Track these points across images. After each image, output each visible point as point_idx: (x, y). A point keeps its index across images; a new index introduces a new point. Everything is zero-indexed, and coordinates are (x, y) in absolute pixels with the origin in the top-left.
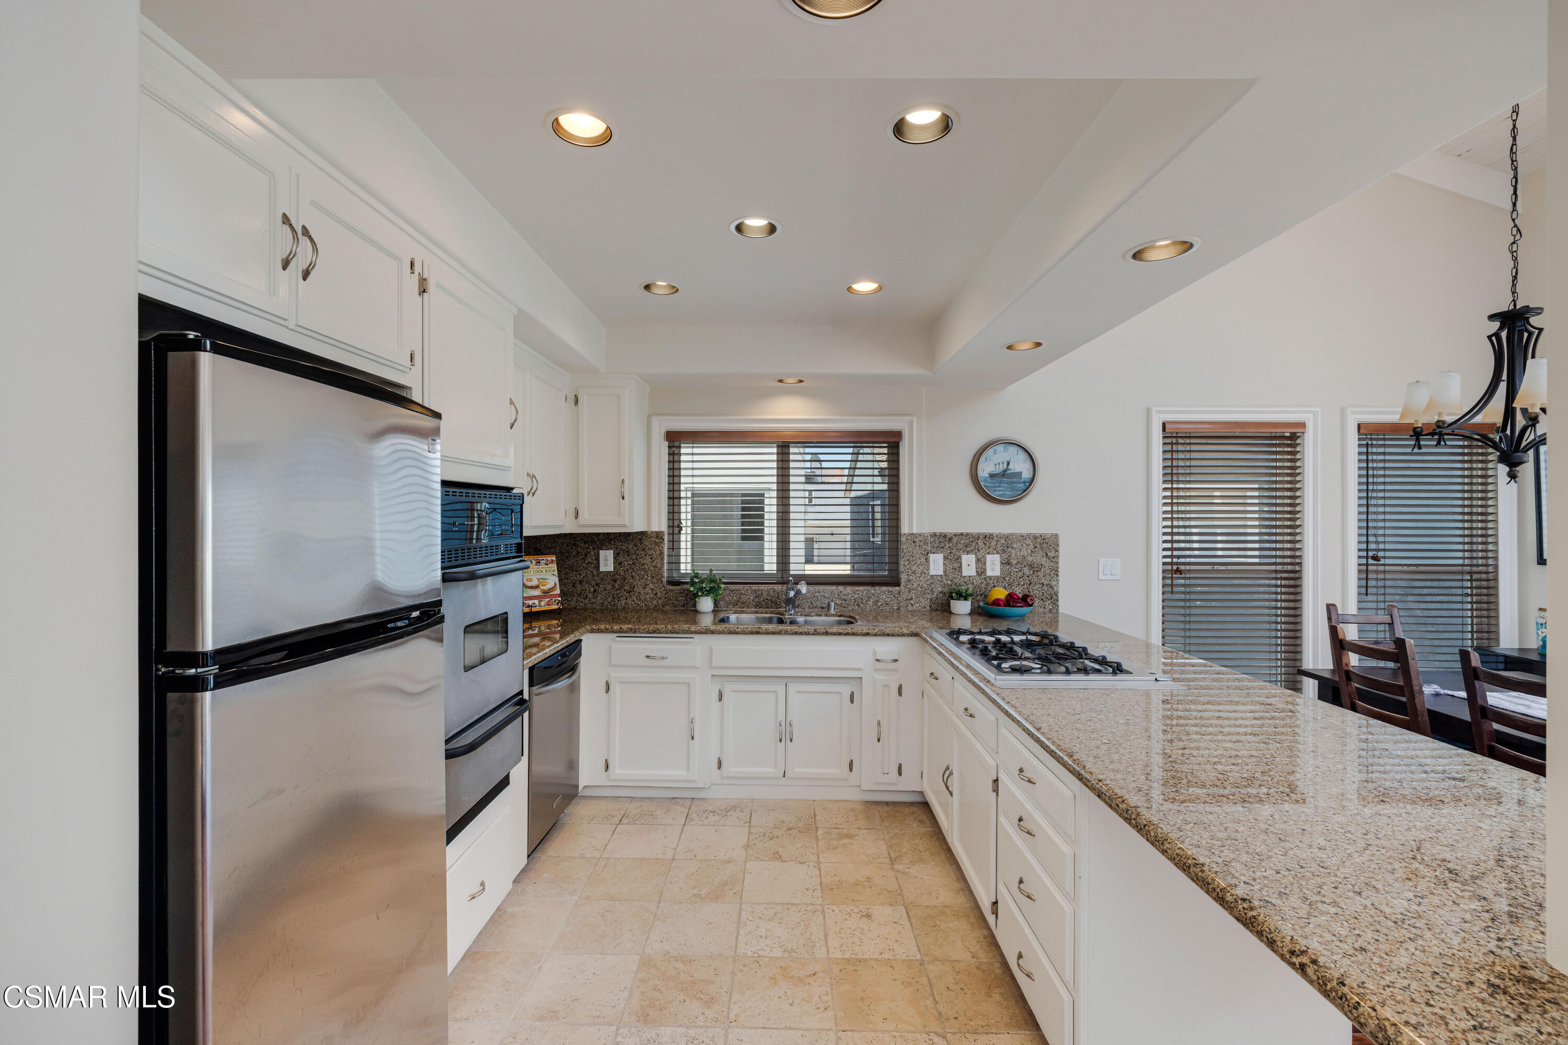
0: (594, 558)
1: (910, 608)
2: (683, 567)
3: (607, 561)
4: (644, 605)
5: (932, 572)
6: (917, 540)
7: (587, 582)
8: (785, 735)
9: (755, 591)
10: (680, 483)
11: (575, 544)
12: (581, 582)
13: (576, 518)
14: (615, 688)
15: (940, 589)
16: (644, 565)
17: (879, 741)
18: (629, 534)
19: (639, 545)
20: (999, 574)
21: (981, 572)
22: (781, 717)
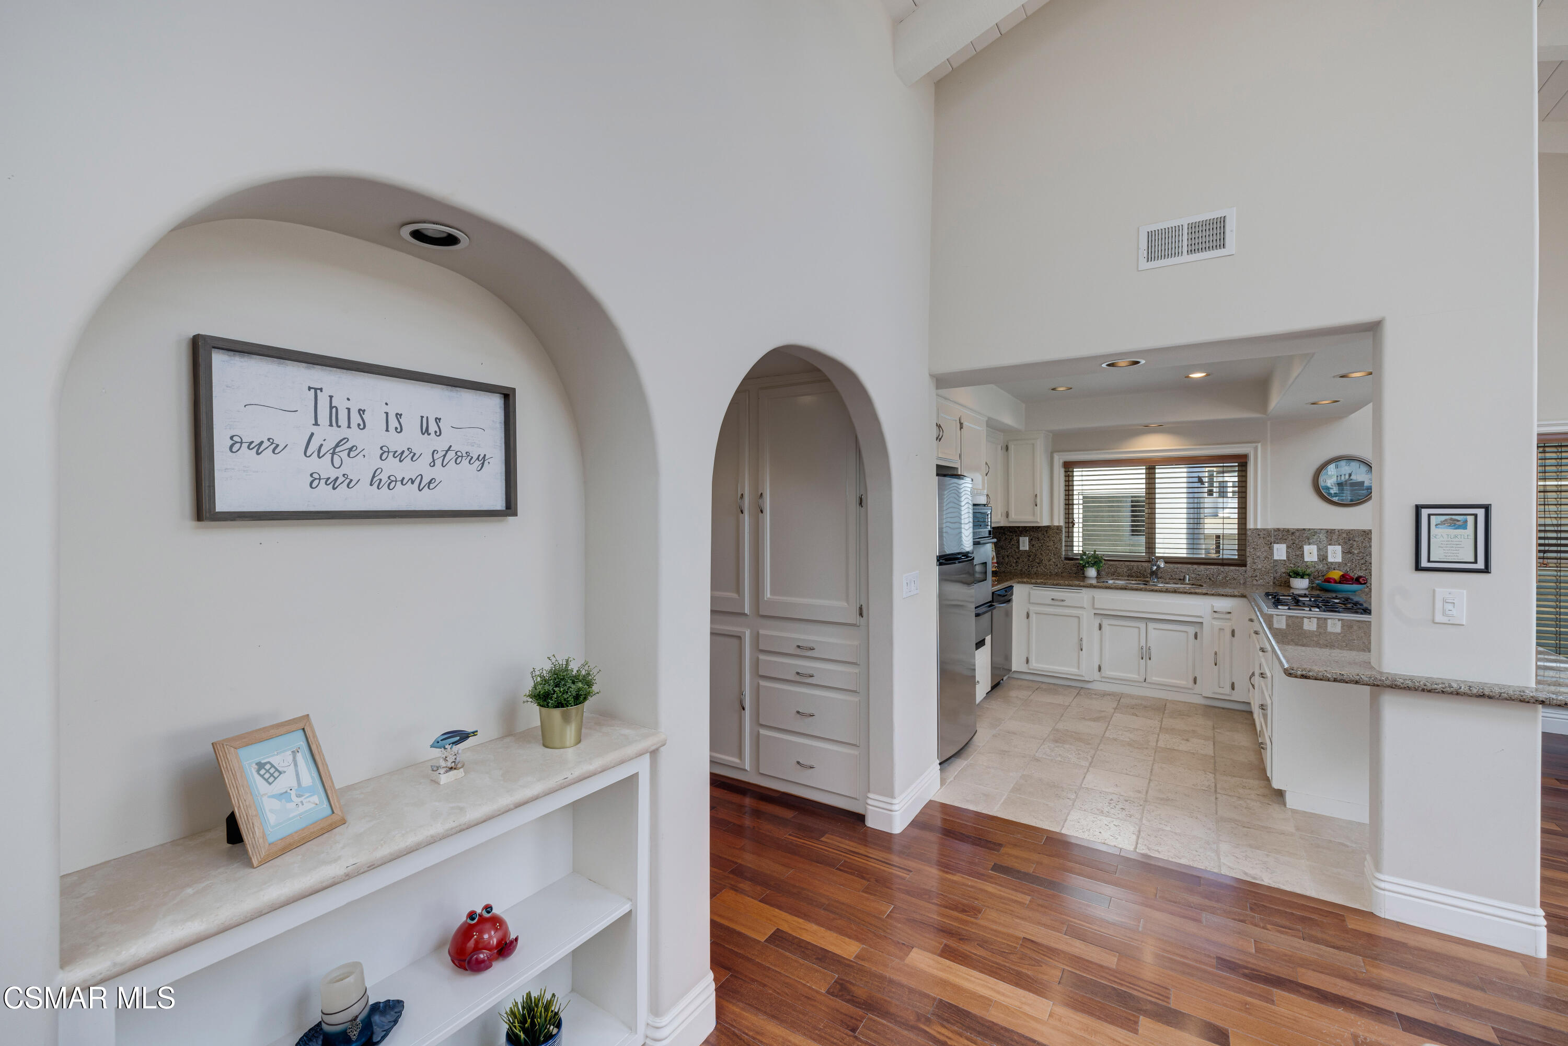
0: (1016, 542)
1: (1255, 582)
2: (1075, 548)
3: (1024, 544)
4: (1049, 572)
5: (1276, 557)
6: (1261, 533)
7: (1012, 556)
8: (1145, 654)
9: (1128, 566)
10: (1073, 490)
11: (1004, 533)
12: (1008, 556)
13: (1007, 517)
14: (1033, 617)
15: (1283, 570)
16: (1048, 546)
17: (1216, 665)
18: (1039, 527)
19: (1045, 534)
20: (1341, 561)
21: (1323, 558)
22: (1143, 643)
